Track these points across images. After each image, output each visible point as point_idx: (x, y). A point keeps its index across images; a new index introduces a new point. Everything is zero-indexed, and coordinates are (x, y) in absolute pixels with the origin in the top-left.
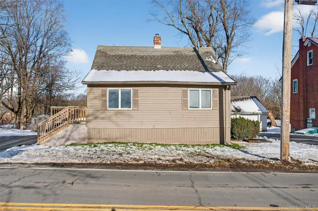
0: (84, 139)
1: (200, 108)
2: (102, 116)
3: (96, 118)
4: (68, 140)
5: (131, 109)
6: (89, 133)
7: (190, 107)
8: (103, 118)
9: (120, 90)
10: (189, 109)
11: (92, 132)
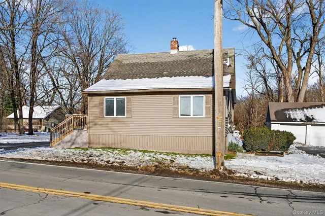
0: (85, 144)
1: (192, 116)
2: (100, 122)
3: (96, 124)
4: (73, 144)
5: (125, 117)
6: (89, 138)
7: (181, 115)
8: (101, 125)
9: (115, 98)
10: (180, 116)
11: (92, 137)
